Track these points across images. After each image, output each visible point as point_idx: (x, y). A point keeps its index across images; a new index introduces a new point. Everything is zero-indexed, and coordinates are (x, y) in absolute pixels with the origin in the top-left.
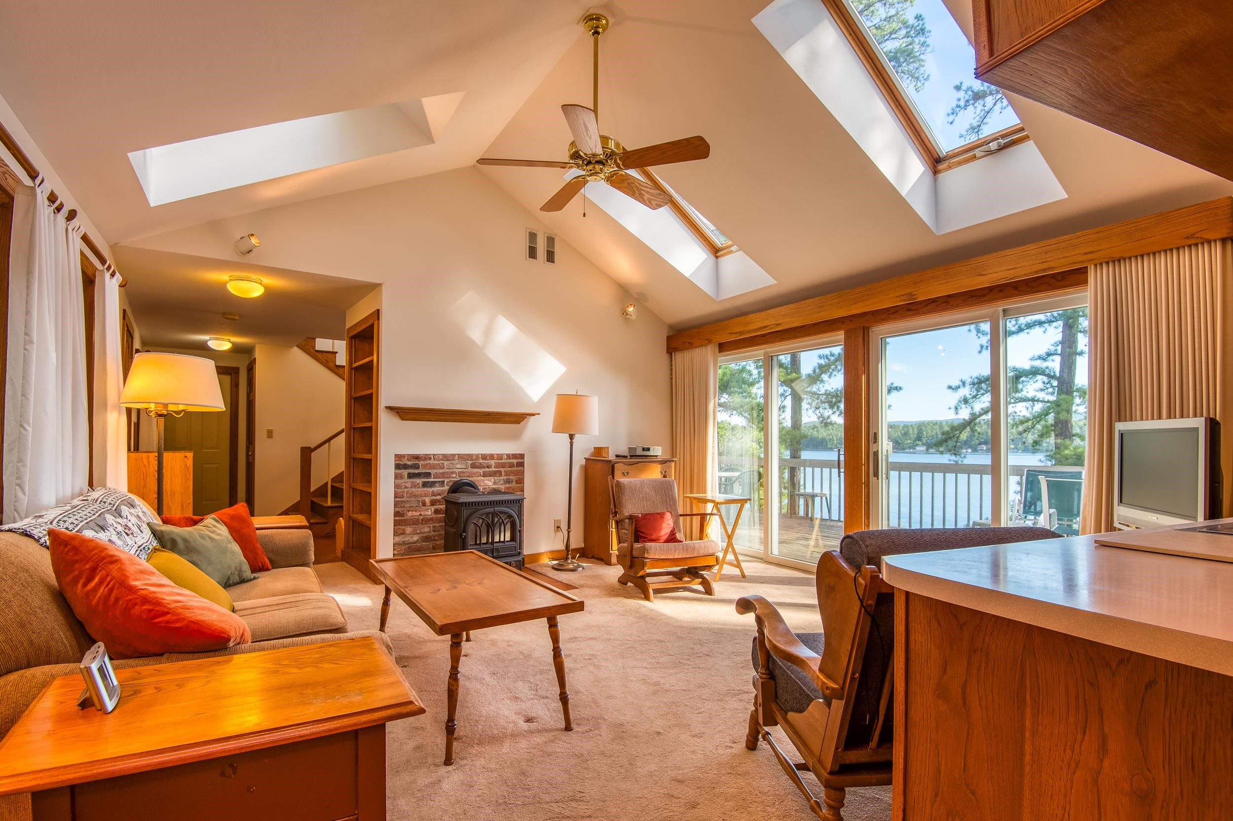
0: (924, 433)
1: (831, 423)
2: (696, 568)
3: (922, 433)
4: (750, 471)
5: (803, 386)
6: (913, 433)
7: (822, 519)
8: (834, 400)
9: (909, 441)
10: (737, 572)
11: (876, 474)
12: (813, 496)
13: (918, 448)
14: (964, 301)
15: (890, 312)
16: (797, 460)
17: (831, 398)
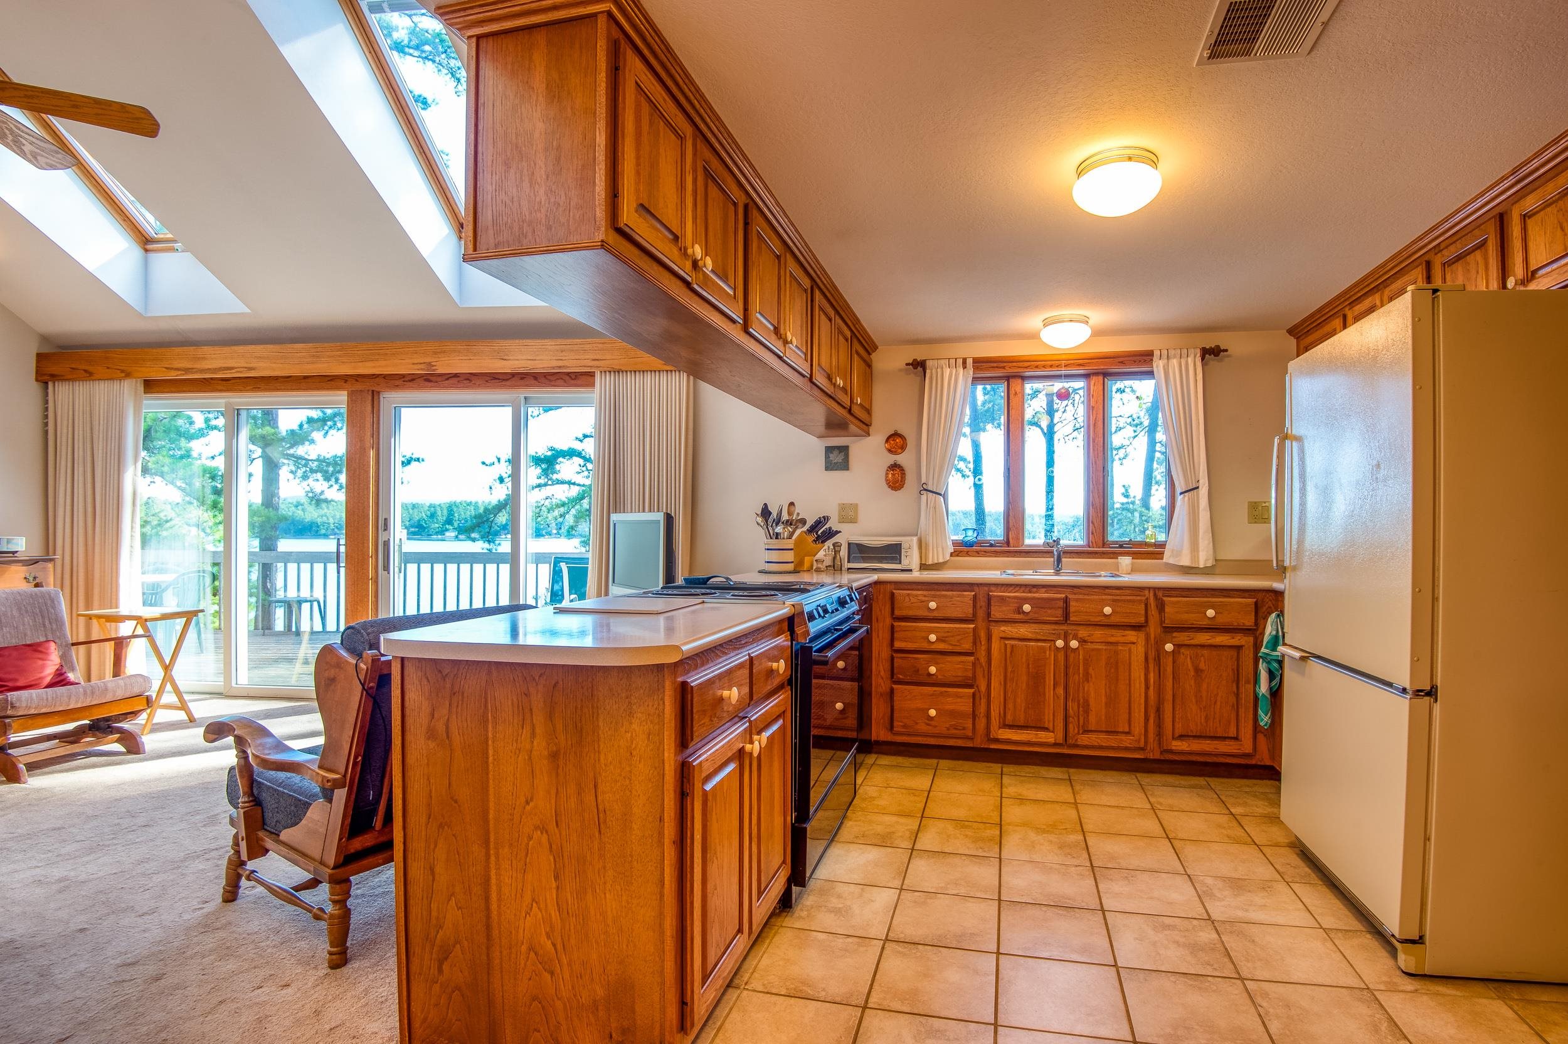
0: (456, 515)
1: (326, 501)
2: (107, 719)
3: (453, 515)
4: (199, 572)
5: (283, 447)
6: (442, 516)
7: (313, 633)
8: (331, 469)
9: (437, 525)
10: (181, 716)
11: (386, 568)
12: (300, 603)
13: (447, 534)
14: (487, 381)
15: (405, 379)
16: (273, 553)
17: (326, 466)
